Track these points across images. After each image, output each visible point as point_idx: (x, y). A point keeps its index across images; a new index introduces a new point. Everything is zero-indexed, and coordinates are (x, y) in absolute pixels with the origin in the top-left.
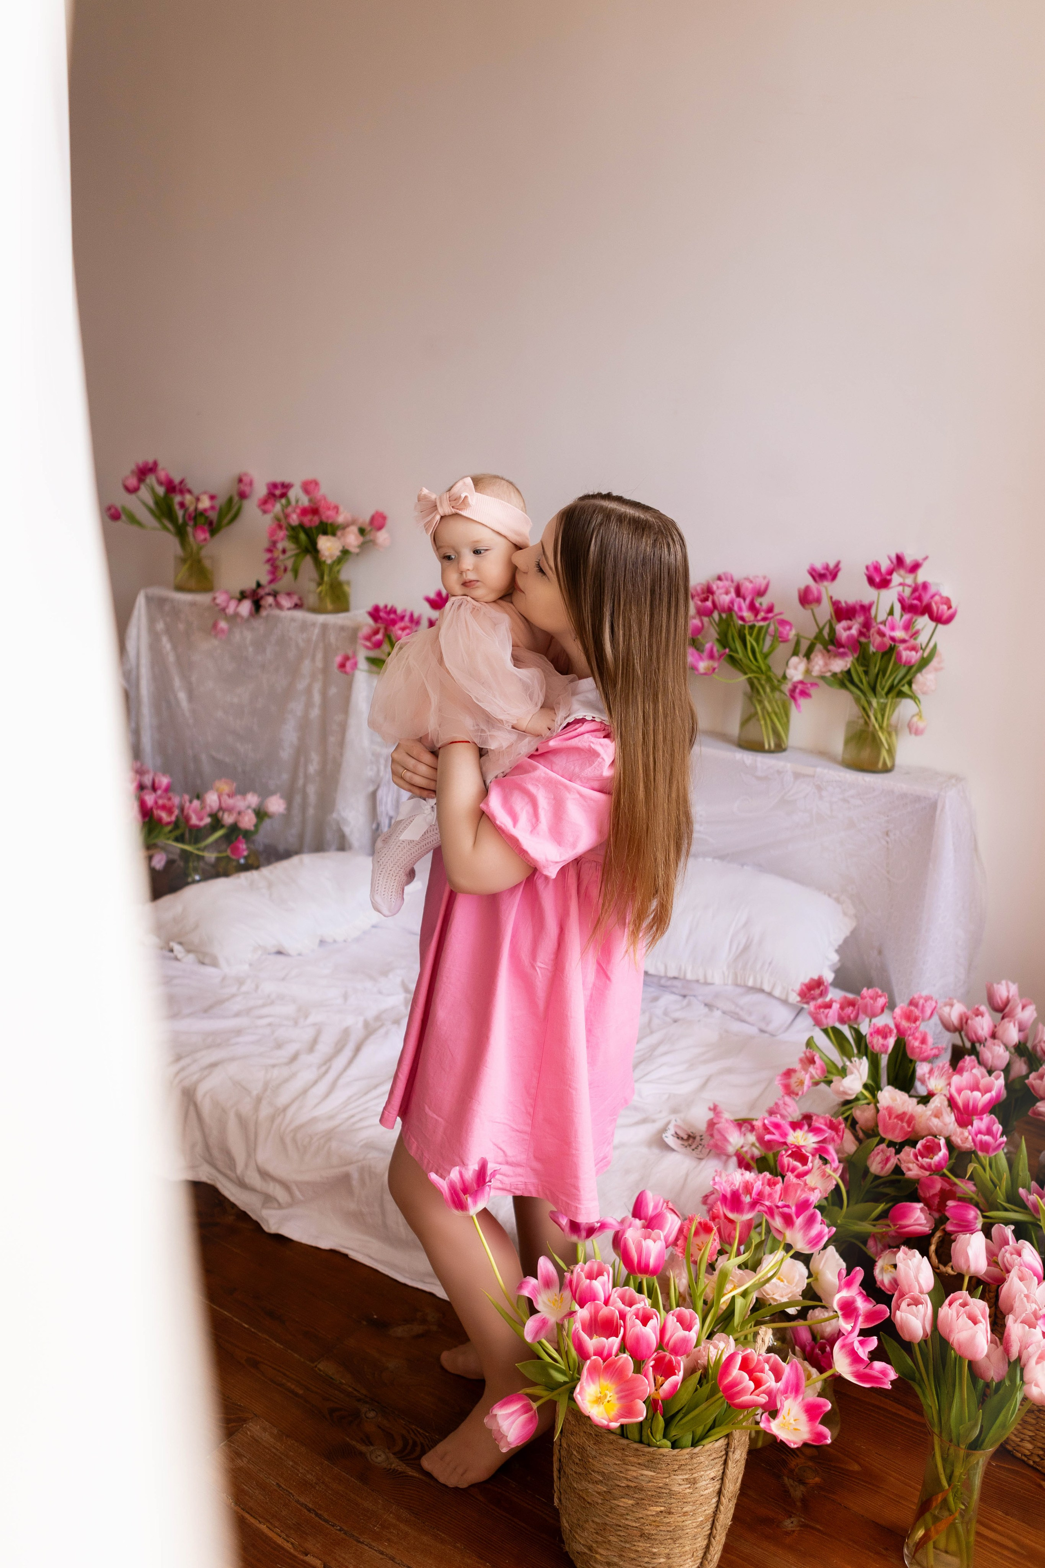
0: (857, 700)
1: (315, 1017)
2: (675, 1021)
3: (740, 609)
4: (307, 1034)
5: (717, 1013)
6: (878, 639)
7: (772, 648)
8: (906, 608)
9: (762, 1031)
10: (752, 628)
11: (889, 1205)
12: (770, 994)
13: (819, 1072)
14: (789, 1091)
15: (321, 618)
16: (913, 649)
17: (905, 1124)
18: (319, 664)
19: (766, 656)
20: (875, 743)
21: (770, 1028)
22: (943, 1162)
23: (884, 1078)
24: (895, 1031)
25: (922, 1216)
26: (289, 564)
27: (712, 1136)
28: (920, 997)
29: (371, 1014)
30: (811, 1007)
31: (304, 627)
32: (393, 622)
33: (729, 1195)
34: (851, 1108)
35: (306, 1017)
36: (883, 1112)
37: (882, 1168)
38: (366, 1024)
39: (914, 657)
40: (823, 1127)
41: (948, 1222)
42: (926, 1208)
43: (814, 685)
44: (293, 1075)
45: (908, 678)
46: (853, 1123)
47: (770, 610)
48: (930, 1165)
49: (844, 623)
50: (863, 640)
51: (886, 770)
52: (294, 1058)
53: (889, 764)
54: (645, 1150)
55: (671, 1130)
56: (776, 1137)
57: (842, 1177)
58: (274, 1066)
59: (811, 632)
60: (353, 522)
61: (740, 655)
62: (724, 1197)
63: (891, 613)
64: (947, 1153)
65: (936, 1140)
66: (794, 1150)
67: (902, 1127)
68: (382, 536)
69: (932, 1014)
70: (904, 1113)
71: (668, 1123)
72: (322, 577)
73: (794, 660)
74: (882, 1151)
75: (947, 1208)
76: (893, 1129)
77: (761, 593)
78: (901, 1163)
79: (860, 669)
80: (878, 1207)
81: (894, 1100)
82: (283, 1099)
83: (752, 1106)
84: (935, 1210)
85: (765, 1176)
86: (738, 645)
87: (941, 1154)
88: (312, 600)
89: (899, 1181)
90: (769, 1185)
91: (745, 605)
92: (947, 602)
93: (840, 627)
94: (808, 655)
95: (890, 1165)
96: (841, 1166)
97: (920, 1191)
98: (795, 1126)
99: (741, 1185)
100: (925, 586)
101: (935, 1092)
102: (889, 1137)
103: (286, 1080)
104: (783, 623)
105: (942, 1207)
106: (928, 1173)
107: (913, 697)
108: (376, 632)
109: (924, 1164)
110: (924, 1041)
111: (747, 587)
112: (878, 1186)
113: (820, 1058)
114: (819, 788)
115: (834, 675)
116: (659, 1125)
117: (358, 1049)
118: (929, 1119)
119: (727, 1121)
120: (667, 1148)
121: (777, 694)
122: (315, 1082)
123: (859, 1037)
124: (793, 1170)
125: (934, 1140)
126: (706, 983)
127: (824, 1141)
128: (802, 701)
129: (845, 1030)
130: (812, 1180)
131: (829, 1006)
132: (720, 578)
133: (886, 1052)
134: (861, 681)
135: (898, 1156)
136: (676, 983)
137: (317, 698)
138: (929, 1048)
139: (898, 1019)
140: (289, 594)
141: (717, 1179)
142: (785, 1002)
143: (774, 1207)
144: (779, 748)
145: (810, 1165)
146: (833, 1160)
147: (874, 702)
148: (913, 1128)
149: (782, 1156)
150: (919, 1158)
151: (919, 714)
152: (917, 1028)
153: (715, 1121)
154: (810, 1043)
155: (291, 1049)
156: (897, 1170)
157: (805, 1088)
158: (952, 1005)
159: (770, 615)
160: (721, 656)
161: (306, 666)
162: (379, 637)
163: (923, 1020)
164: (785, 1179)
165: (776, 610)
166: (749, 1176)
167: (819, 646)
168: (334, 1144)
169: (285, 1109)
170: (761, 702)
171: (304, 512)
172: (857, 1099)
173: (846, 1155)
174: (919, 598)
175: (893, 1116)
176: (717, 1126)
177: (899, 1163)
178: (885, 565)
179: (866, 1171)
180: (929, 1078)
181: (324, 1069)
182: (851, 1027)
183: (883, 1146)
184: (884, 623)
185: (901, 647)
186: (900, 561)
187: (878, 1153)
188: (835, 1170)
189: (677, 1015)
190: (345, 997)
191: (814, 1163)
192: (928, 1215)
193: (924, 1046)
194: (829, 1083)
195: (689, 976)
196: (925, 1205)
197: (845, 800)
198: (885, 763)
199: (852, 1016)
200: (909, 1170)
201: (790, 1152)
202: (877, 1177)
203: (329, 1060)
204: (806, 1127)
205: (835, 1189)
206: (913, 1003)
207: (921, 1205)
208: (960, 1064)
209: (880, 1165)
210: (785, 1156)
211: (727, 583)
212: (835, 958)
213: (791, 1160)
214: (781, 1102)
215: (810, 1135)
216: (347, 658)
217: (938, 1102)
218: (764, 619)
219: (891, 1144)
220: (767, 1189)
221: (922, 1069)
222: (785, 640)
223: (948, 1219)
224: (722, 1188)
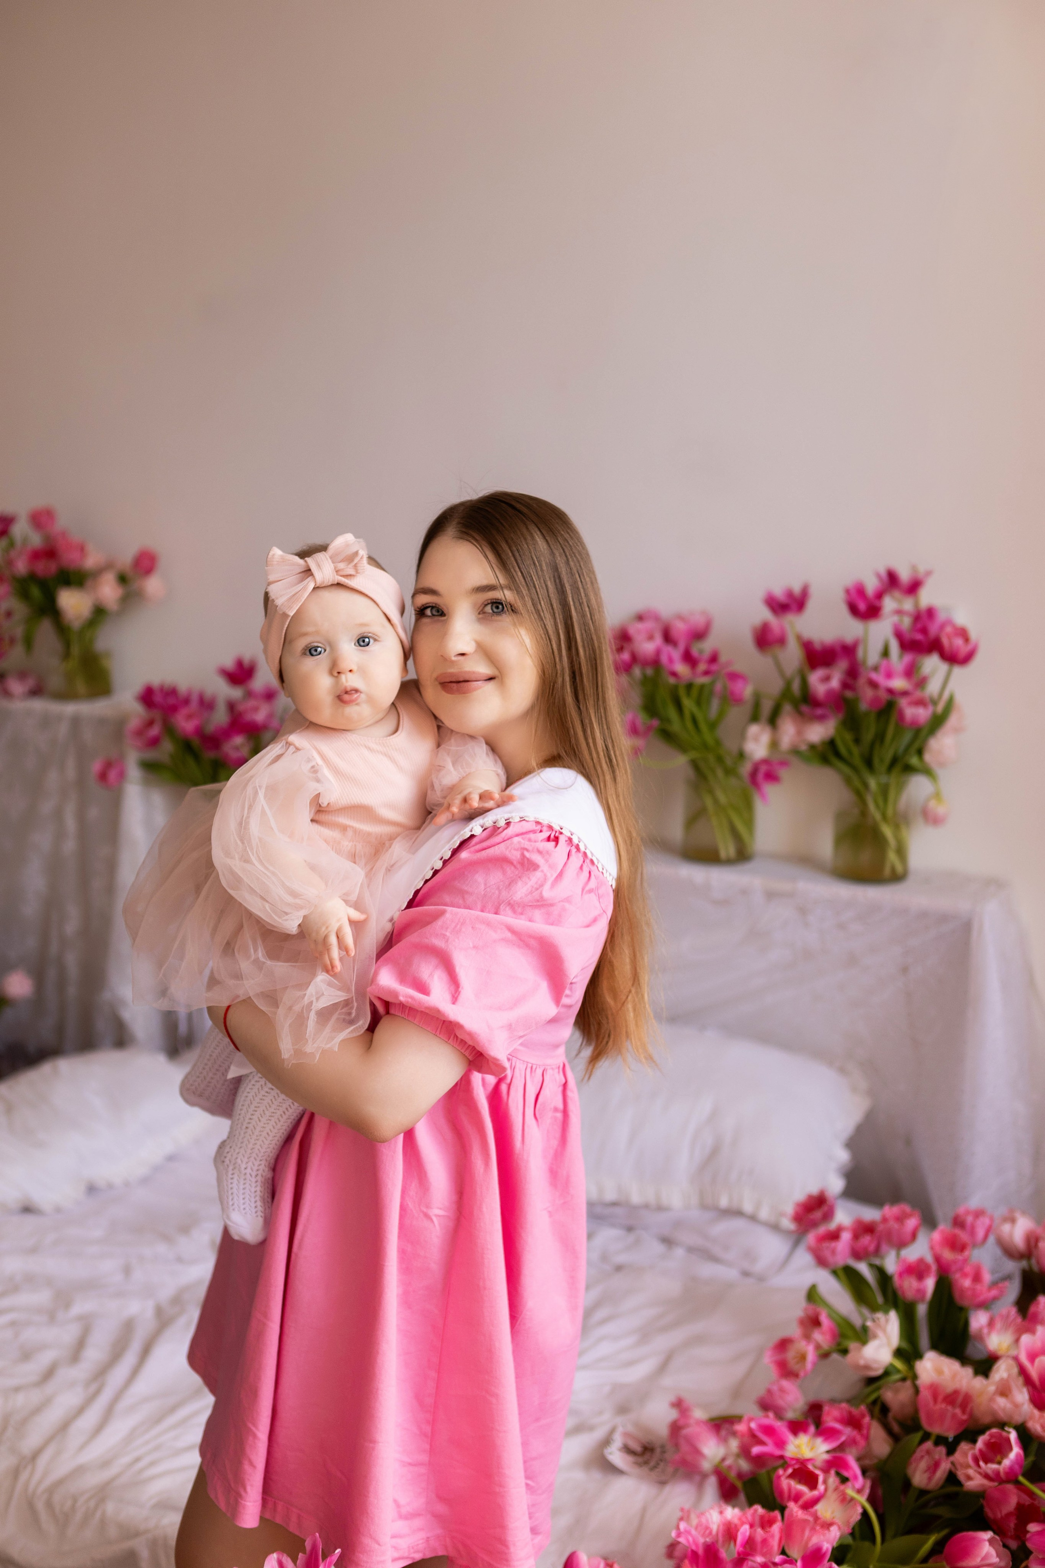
0: (848, 781)
1: (80, 1307)
2: (619, 1268)
3: (671, 660)
4: (67, 1334)
5: (679, 1252)
6: (869, 693)
7: (721, 714)
8: (908, 645)
9: (746, 1274)
10: (689, 686)
11: (945, 1532)
12: (753, 1218)
13: (828, 1337)
14: (786, 1371)
15: (70, 709)
16: (921, 703)
17: (958, 1411)
18: (71, 772)
19: (713, 726)
20: (878, 841)
21: (759, 1267)
22: (1017, 1467)
23: (924, 1338)
24: (934, 1267)
25: (993, 1552)
26: (19, 631)
27: (677, 1445)
28: (968, 1212)
29: (165, 1294)
30: (811, 1238)
31: (46, 722)
32: (173, 709)
33: (701, 1552)
34: (879, 1388)
35: (68, 1305)
36: (925, 1394)
37: (930, 1479)
38: (159, 1311)
39: (922, 714)
40: (838, 1426)
41: (1031, 1557)
42: (997, 1537)
43: (784, 764)
44: (47, 1402)
45: (916, 745)
46: (881, 1410)
47: (714, 659)
48: (997, 1473)
49: (820, 673)
50: (849, 694)
51: (897, 878)
52: (49, 1374)
53: (899, 868)
54: (579, 1475)
55: (618, 1441)
56: (769, 1448)
57: (871, 1499)
58: (17, 1389)
59: (775, 687)
60: (108, 566)
61: (676, 726)
62: (694, 1554)
63: (886, 653)
64: (1021, 1452)
65: (1004, 1434)
66: (797, 1467)
67: (954, 1416)
68: (153, 585)
69: (986, 1237)
70: (956, 1392)
71: (612, 1431)
72: (67, 644)
73: (754, 729)
74: (928, 1452)
75: (1028, 1536)
76: (942, 1416)
77: (699, 635)
78: (956, 1469)
79: (848, 737)
80: (928, 1539)
81: (939, 1372)
82: (32, 1440)
83: (736, 1393)
84: (1011, 1537)
85: (756, 1511)
86: (672, 713)
87: (1012, 1455)
88: (55, 681)
89: (955, 1495)
90: (763, 1527)
91: (676, 654)
92: (963, 633)
93: (815, 678)
94: (773, 721)
95: (941, 1474)
96: (868, 1484)
97: (987, 1510)
98: (796, 1428)
99: (721, 1528)
100: (930, 613)
101: (1000, 1353)
102: (936, 1430)
103: (38, 1410)
104: (734, 677)
105: (1021, 1533)
106: (996, 1484)
107: (927, 771)
108: (150, 723)
109: (990, 1472)
110: (977, 1278)
111: (679, 628)
112: (925, 1505)
113: (830, 1316)
114: (803, 911)
115: (812, 747)
116: (599, 1434)
117: (146, 1351)
118: (992, 1399)
119: (699, 1422)
120: (610, 1469)
121: (733, 781)
122: (80, 1411)
123: (884, 1278)
124: (797, 1497)
125: (1001, 1435)
126: (660, 1208)
127: (841, 1447)
128: (770, 789)
129: (863, 1268)
130: (826, 1509)
131: (834, 1236)
132: (640, 618)
133: (923, 1299)
134: (850, 752)
135: (952, 1458)
136: (618, 1211)
137: (71, 823)
138: (984, 1291)
139: (938, 1249)
140: (22, 675)
141: (683, 1526)
142: (775, 1227)
143: (770, 1564)
144: (743, 856)
145: (821, 1487)
146: (855, 1477)
147: (873, 783)
148: (971, 1415)
149: (779, 1477)
150: (982, 1463)
151: (937, 795)
152: (965, 1261)
153: (681, 1423)
154: (812, 1294)
155: (45, 1358)
156: (952, 1478)
157: (809, 1364)
158: (1013, 1221)
159: (714, 667)
160: (649, 729)
161: (53, 778)
162: (155, 731)
163: (975, 1245)
164: (787, 1513)
165: (723, 658)
166: (731, 1513)
167: (787, 708)
168: (110, 1507)
169: (35, 1455)
170: (711, 792)
171: (36, 556)
172: (887, 1373)
173: (875, 1461)
174: (924, 631)
175: (940, 1398)
176: (685, 1432)
177: (953, 1469)
178: (871, 585)
179: (907, 1484)
180: (989, 1333)
181: (93, 1388)
182: (872, 1266)
183: (929, 1444)
184: (876, 669)
185: (903, 702)
186: (892, 580)
187: (922, 1457)
188: (859, 1491)
189: (621, 1259)
190: (127, 1271)
191: (828, 1482)
192: (1001, 1549)
193: (978, 1287)
194: (845, 1352)
195: (636, 1198)
196: (995, 1532)
197: (842, 926)
198: (893, 870)
199: (872, 1248)
200: (969, 1478)
201: (790, 1471)
202: (923, 1492)
203: (101, 1373)
204: (812, 1429)
205: (860, 1521)
206: (958, 1222)
207: (988, 1535)
208: (1032, 1309)
209: (926, 1475)
210: (783, 1479)
211: (648, 625)
212: (843, 1156)
213: (793, 1483)
214: (775, 1388)
215: (819, 1440)
216: (108, 765)
217: (1002, 1371)
218: (706, 673)
219: (940, 1440)
220: (759, 1533)
221: (978, 1320)
222: (736, 700)
223: (1030, 1553)
224: (691, 1539)
